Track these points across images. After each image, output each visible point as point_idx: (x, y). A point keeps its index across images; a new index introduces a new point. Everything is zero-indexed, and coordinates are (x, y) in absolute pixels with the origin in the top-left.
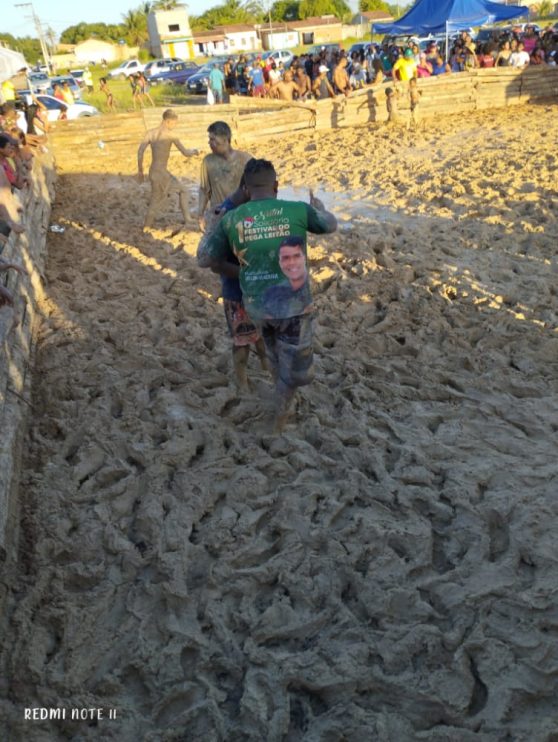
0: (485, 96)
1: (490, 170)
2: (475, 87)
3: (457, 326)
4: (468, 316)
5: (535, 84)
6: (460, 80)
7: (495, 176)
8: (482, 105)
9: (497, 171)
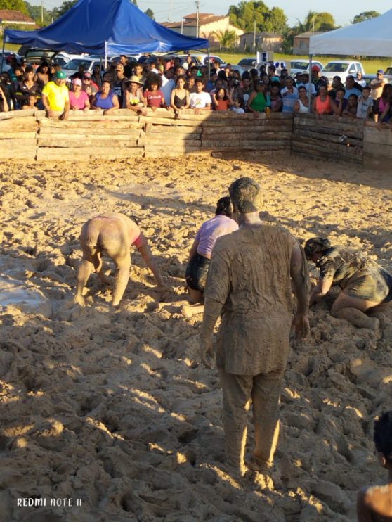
0: (157, 142)
1: (164, 243)
3: (120, 475)
4: (135, 458)
6: (124, 117)
7: (171, 251)
8: (153, 153)
9: (173, 244)
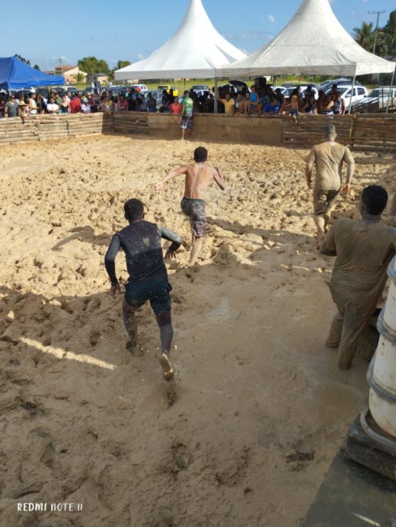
2: (36, 126)
5: (76, 125)
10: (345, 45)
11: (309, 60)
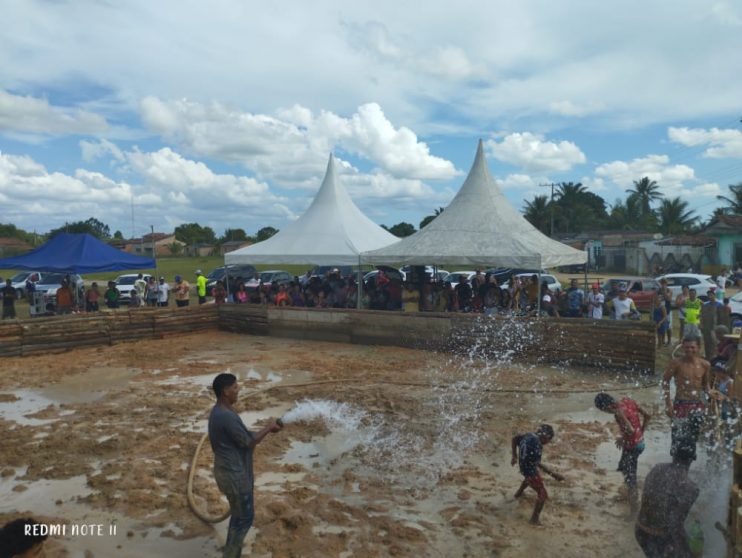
5: (166, 322)
10: (523, 233)
11: (480, 248)
